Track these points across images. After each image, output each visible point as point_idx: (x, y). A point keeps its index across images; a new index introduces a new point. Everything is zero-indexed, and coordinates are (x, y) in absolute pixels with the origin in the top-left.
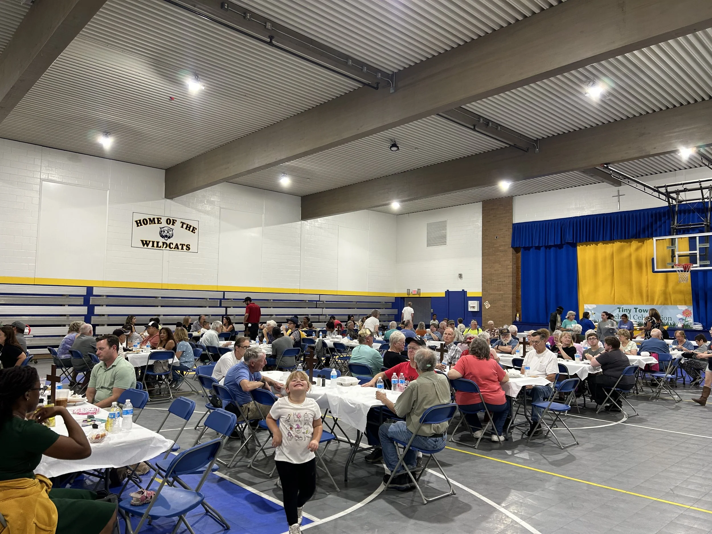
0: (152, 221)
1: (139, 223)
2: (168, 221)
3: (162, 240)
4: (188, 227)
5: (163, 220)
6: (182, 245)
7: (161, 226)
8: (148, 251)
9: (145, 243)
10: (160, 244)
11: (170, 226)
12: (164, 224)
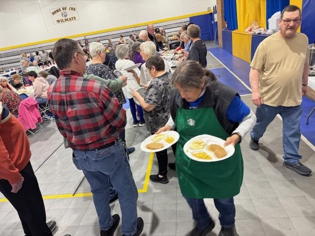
0: (57, 11)
1: (53, 13)
2: (63, 9)
3: (64, 18)
4: (72, 9)
5: (61, 9)
6: (72, 18)
7: (61, 12)
8: (61, 24)
9: (58, 21)
10: (64, 20)
11: (65, 11)
12: (62, 11)
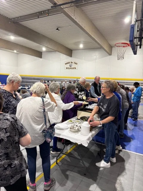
0: (68, 63)
1: (66, 64)
3: (70, 67)
4: (76, 63)
5: (70, 63)
6: (74, 68)
8: (67, 70)
